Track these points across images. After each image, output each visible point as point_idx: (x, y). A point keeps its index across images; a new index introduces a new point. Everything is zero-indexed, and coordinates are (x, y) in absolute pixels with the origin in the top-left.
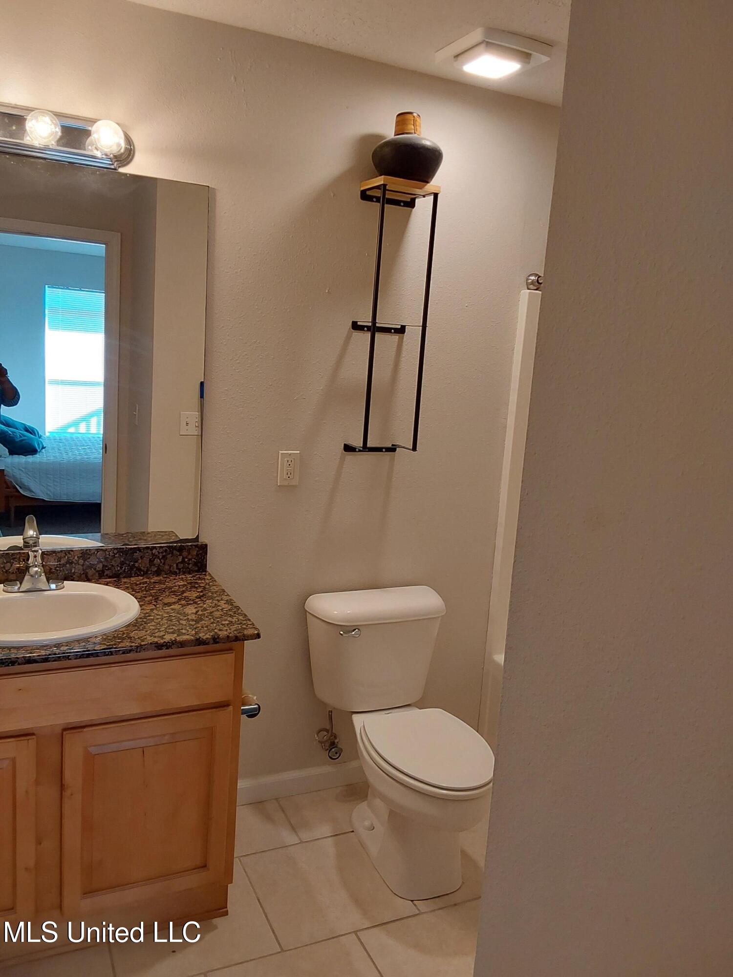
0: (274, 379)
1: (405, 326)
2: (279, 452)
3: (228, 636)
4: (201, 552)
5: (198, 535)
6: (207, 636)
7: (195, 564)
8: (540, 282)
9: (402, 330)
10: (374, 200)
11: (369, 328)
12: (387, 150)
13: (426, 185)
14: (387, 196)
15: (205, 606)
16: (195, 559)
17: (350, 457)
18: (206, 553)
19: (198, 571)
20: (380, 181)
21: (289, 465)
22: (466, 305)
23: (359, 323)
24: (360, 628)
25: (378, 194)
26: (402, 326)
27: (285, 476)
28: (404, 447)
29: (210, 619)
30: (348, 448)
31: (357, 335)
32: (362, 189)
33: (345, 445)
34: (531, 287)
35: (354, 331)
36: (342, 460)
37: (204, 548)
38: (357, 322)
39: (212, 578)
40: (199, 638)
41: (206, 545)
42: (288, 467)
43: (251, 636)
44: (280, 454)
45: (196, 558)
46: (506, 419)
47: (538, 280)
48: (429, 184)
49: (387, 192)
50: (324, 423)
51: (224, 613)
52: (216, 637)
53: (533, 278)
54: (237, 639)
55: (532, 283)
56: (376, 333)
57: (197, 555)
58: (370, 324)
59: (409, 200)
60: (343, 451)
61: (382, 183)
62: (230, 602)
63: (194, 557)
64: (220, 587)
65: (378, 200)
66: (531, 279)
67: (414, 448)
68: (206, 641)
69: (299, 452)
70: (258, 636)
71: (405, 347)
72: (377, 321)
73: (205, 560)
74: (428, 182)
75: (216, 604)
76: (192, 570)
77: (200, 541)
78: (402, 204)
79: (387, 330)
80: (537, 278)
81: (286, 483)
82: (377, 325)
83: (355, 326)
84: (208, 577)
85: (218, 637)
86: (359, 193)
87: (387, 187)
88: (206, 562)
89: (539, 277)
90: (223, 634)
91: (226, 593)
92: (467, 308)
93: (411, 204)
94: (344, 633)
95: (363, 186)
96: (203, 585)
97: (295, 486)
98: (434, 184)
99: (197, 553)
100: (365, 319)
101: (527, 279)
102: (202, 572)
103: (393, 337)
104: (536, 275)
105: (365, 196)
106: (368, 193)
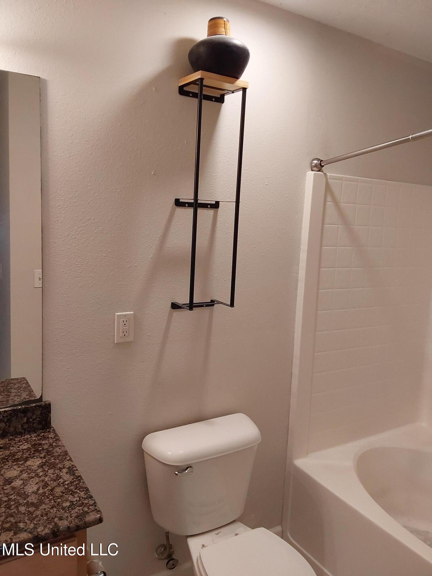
0: (109, 250)
1: (219, 202)
2: (115, 314)
3: (69, 527)
4: (45, 411)
5: (42, 395)
6: (47, 531)
7: (40, 423)
8: (322, 165)
9: (216, 205)
10: (191, 95)
11: (190, 205)
12: (202, 49)
13: (237, 80)
14: (204, 93)
15: (46, 479)
16: (39, 418)
17: (177, 313)
18: (50, 412)
19: (43, 429)
20: (197, 75)
21: (125, 324)
22: (266, 184)
23: (181, 200)
24: (192, 466)
25: (195, 89)
26: (216, 202)
27: (121, 335)
28: (222, 303)
29: (50, 500)
30: (175, 306)
31: (180, 211)
32: (180, 85)
33: (172, 303)
34: (315, 169)
35: (176, 207)
36: (170, 315)
37: (47, 408)
38: (179, 199)
39: (56, 435)
40: (37, 536)
41: (50, 405)
42: (124, 326)
43: (93, 522)
44: (116, 315)
45: (41, 417)
46: (298, 273)
47: (320, 164)
48: (238, 80)
49: (204, 88)
50: (154, 286)
51: (66, 489)
52: (56, 531)
53: (316, 162)
54: (78, 528)
55: (316, 166)
56: (198, 208)
57: (41, 414)
58: (193, 201)
59: (219, 96)
60: (171, 309)
61: (199, 77)
62: (72, 470)
63: (39, 416)
64: (63, 448)
65: (195, 95)
66: (314, 163)
67: (232, 305)
68: (45, 536)
69: (133, 312)
70: (100, 520)
71: (219, 219)
72: (198, 199)
73: (49, 418)
74: (237, 78)
75: (57, 475)
76: (37, 429)
77: (43, 400)
78: (214, 100)
79: (205, 206)
80: (319, 162)
81: (122, 341)
82: (199, 202)
83: (178, 203)
84: (52, 435)
85: (58, 529)
86: (178, 89)
87: (205, 83)
88: (51, 419)
89: (321, 161)
90: (63, 524)
91: (69, 456)
92: (266, 186)
93: (221, 100)
94: (178, 473)
95: (180, 83)
96: (46, 447)
97: (131, 342)
98: (243, 80)
99: (40, 413)
100: (188, 196)
101: (312, 163)
102: (46, 429)
103: (209, 211)
104: (318, 160)
105: (182, 91)
106: (185, 89)
